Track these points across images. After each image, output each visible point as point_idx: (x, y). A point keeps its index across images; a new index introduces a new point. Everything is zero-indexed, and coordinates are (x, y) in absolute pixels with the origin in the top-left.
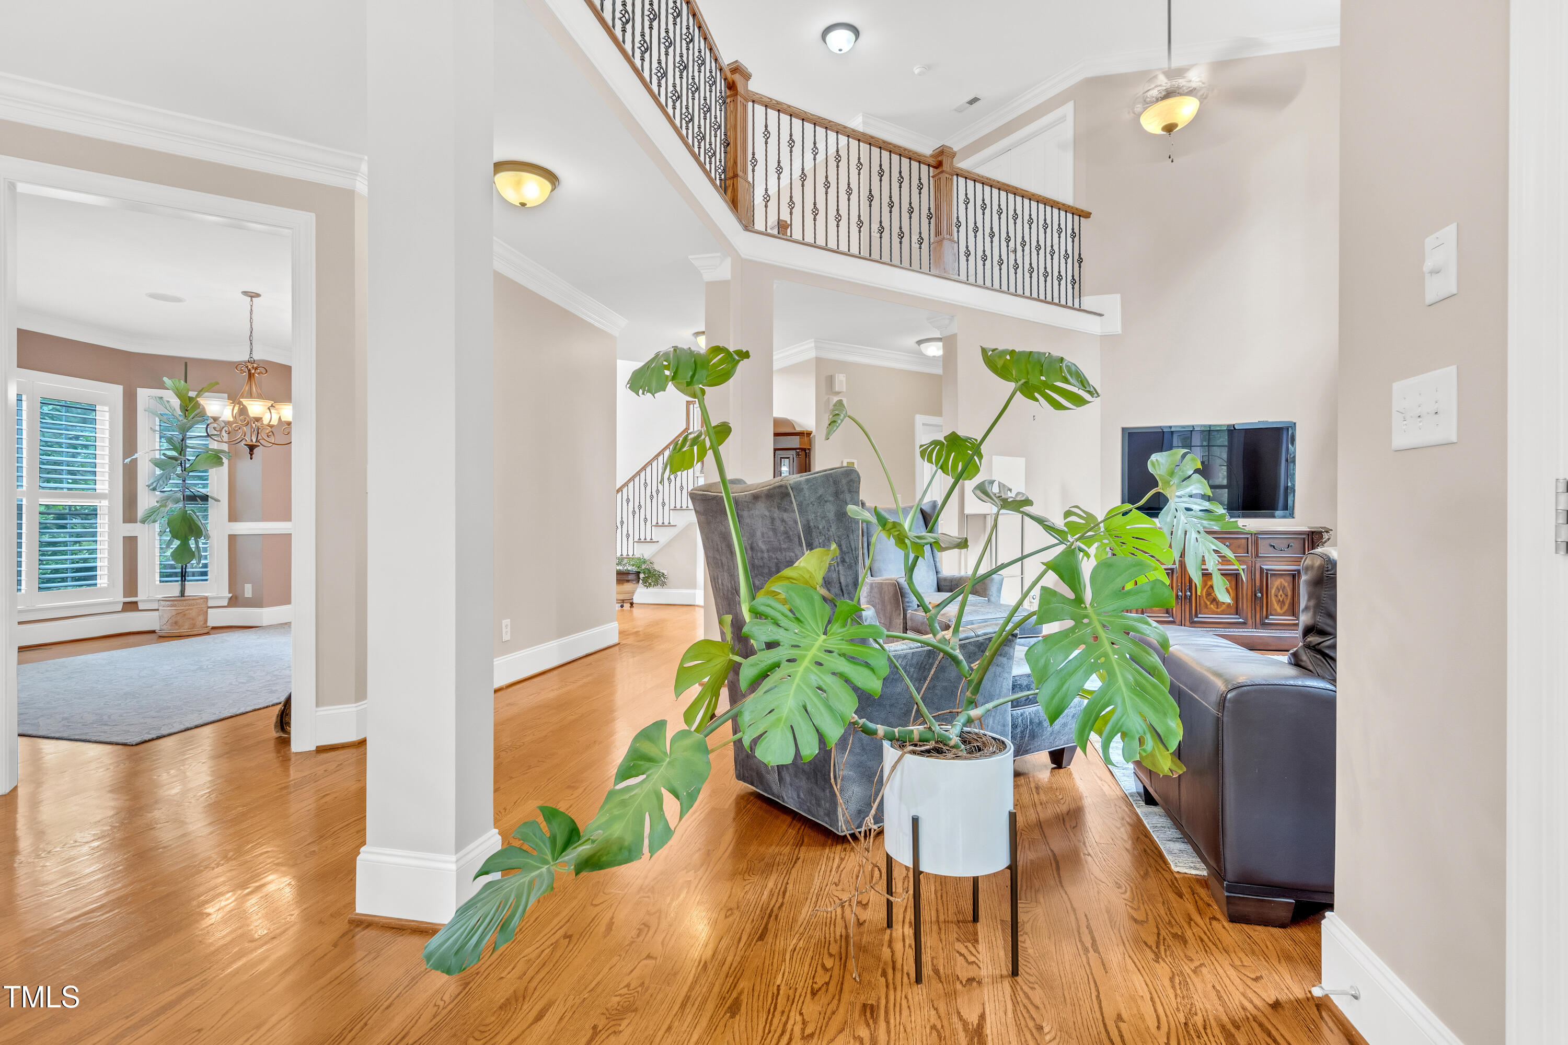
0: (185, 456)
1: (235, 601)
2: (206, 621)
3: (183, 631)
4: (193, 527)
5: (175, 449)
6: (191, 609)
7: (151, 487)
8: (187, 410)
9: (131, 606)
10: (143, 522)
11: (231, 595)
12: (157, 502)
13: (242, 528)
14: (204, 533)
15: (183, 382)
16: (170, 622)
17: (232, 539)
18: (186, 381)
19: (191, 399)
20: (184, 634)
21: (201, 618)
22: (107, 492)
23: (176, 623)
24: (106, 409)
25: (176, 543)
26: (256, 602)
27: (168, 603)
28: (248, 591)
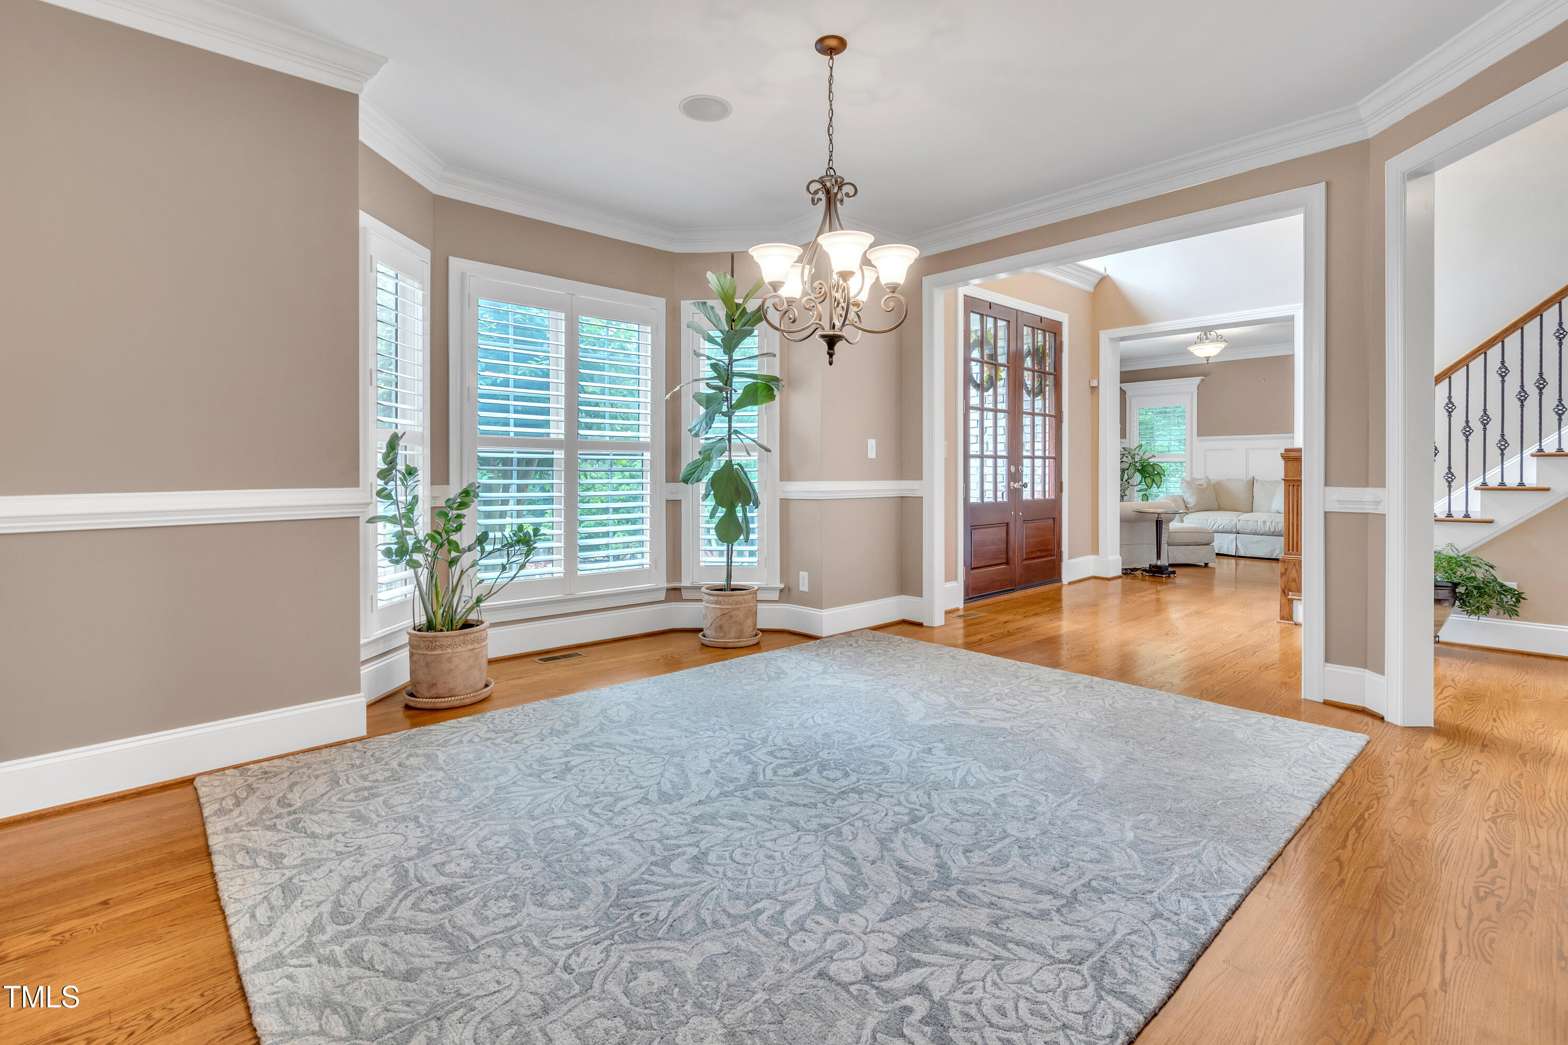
0: (731, 386)
1: (787, 594)
2: (755, 624)
3: (730, 640)
4: (741, 489)
5: (719, 377)
6: (738, 609)
7: (693, 432)
8: (733, 321)
9: (674, 593)
10: (686, 481)
11: (782, 586)
12: (700, 453)
13: (797, 489)
14: (753, 498)
15: (729, 276)
16: (714, 625)
17: (785, 504)
18: (732, 276)
19: (738, 306)
20: (731, 645)
21: (749, 622)
22: (649, 440)
23: (721, 627)
24: (649, 329)
25: (721, 512)
26: (814, 600)
27: (712, 598)
28: (804, 582)
